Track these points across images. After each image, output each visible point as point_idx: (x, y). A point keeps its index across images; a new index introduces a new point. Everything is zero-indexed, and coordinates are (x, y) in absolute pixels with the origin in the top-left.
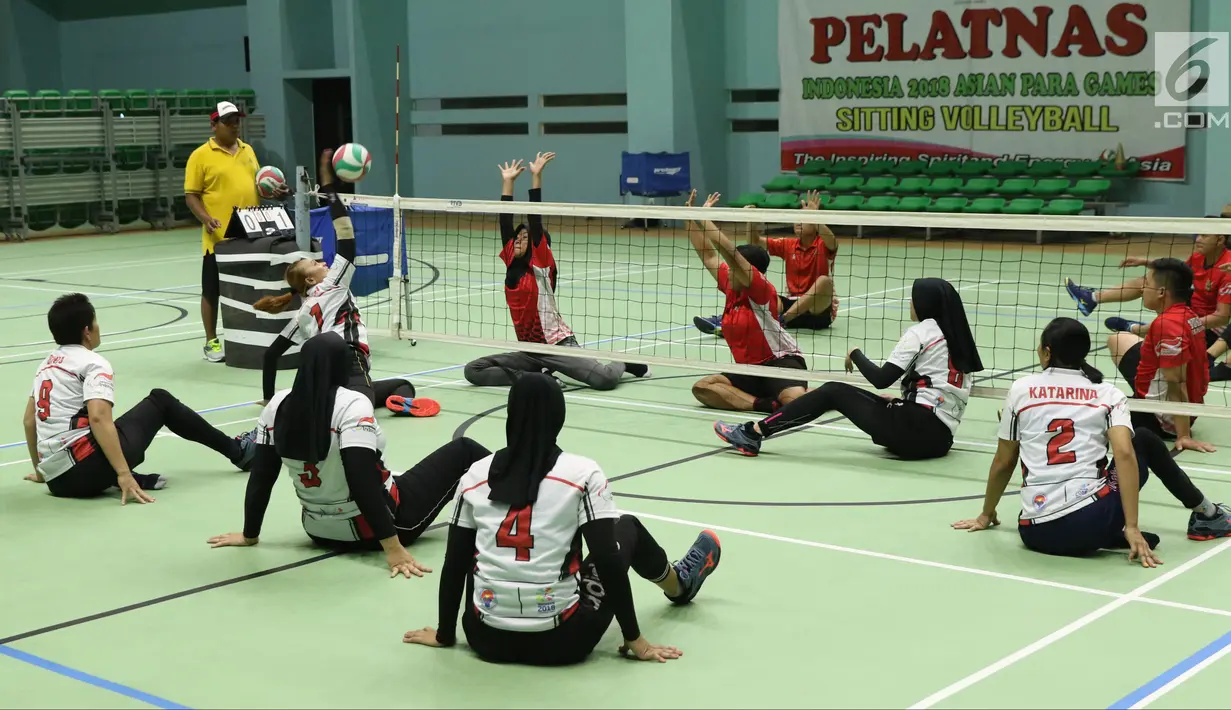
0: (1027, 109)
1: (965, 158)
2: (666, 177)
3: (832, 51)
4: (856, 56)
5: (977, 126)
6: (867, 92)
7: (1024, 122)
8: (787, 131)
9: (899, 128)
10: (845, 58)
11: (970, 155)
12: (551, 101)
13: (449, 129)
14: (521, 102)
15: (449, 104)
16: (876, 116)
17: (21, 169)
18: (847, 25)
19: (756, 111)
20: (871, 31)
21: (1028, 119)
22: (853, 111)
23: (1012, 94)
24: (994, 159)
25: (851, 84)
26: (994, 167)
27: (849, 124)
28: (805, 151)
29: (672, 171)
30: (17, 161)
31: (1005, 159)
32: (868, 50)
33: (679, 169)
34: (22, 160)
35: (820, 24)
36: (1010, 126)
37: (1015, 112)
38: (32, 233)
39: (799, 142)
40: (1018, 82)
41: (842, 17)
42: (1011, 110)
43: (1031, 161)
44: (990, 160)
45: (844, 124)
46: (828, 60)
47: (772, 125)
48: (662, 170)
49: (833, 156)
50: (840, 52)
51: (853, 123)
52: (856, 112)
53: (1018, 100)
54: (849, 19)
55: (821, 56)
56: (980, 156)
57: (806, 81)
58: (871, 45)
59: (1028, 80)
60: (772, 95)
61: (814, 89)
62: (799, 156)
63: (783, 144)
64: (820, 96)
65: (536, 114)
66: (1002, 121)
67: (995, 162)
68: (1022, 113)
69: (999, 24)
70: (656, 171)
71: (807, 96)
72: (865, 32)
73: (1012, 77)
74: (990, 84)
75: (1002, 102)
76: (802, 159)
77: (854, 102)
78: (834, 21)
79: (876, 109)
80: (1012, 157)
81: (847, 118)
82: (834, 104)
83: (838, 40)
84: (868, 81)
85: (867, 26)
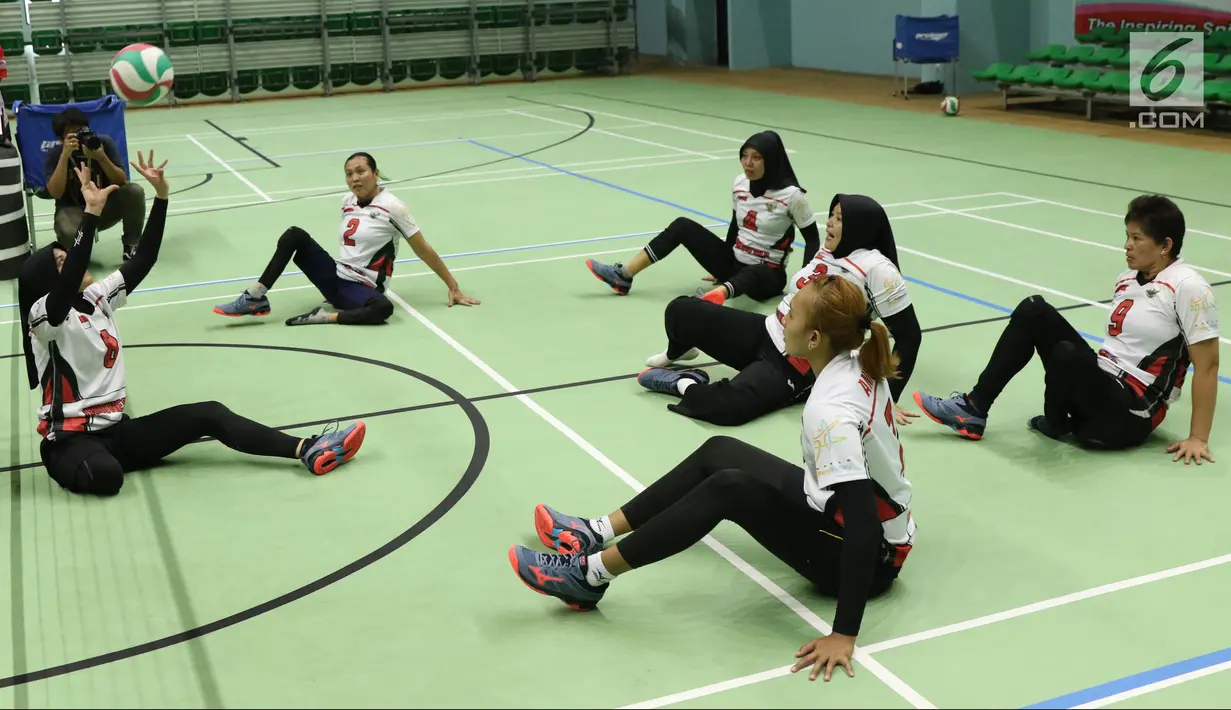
2: (932, 43)
28: (1095, 16)
29: (937, 37)
33: (946, 34)
39: (1091, 7)
48: (926, 36)
49: (1123, 21)
62: (1092, 21)
63: (1077, 7)
70: (919, 36)
76: (1095, 23)
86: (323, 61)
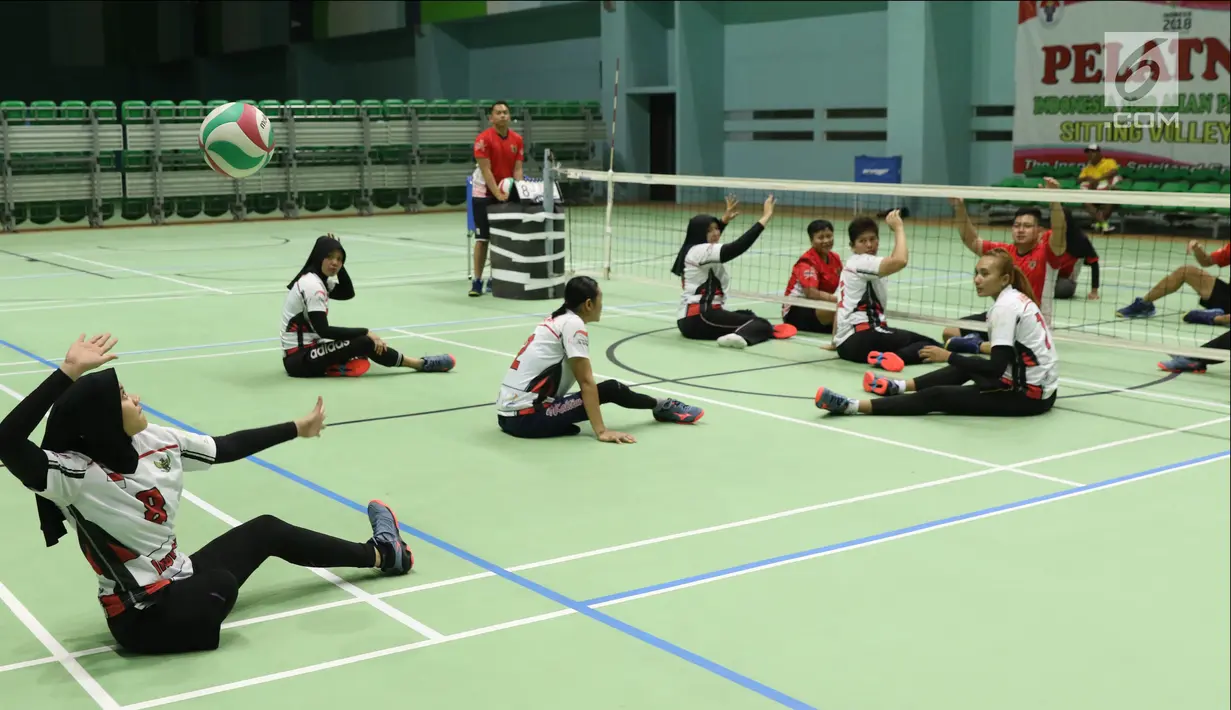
0: (1221, 125)
1: (1167, 166)
2: (874, 177)
3: (1059, 74)
4: (1079, 78)
5: (1177, 139)
6: (1087, 109)
7: (1218, 136)
8: (1021, 140)
9: (1112, 139)
10: (1069, 81)
11: (1171, 163)
12: (834, 114)
13: (759, 136)
14: (808, 114)
15: (760, 115)
16: (1093, 129)
17: (417, 159)
18: (1073, 53)
19: (996, 123)
20: (1092, 58)
21: (1221, 132)
22: (1074, 125)
23: (1209, 112)
24: (1191, 167)
25: (1073, 101)
26: (1189, 173)
27: (1071, 137)
28: (1032, 158)
30: (414, 153)
31: (1201, 167)
32: (1089, 74)
34: (418, 152)
35: (1050, 51)
36: (1207, 139)
37: (1210, 127)
38: (424, 207)
39: (1030, 150)
40: (1215, 103)
41: (1068, 45)
42: (1208, 126)
43: (1223, 170)
44: (1187, 168)
45: (1067, 135)
46: (1055, 81)
47: (1007, 136)
49: (1057, 163)
50: (1065, 75)
51: (1074, 134)
52: (1077, 126)
53: (1213, 116)
54: (1074, 47)
55: (1050, 78)
56: (1180, 164)
57: (1037, 99)
58: (1092, 69)
59: (1223, 101)
60: (1008, 111)
61: (1043, 106)
62: (1028, 162)
63: (1016, 152)
64: (1048, 112)
65: (820, 125)
66: (1199, 135)
67: (1192, 170)
68: (1216, 128)
69: (1200, 51)
71: (1037, 111)
72: (1087, 58)
73: (1209, 97)
74: (1190, 103)
75: (1201, 118)
76: (1031, 164)
77: (1077, 117)
78: (1062, 49)
79: (1094, 124)
80: (1207, 166)
81: (1069, 130)
82: (1060, 118)
83: (1064, 65)
84: (1088, 99)
85: (1090, 53)
86: (360, 185)
